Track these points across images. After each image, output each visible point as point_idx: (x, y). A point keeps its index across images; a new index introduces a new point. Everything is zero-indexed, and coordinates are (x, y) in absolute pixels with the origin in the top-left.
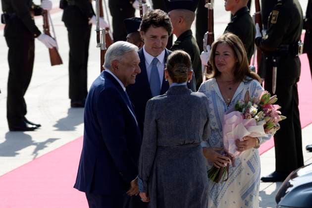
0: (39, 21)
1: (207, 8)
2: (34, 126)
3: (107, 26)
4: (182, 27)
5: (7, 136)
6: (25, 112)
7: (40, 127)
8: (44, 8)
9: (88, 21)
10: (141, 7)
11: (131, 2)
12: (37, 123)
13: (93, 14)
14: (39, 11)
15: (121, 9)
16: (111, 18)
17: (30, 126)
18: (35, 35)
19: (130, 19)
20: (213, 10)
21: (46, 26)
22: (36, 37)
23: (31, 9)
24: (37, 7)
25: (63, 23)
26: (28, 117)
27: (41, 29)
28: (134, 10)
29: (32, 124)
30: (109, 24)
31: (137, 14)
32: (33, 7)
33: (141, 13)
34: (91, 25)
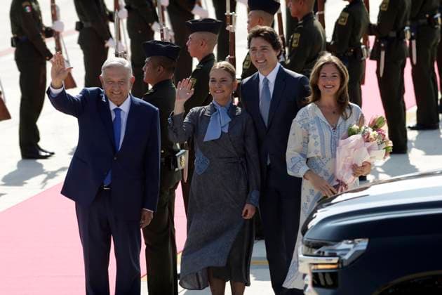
0: (50, 44)
1: (228, 31)
2: (48, 154)
3: (125, 49)
4: (204, 51)
5: (19, 164)
6: (38, 139)
7: (54, 155)
8: (56, 29)
9: (104, 43)
10: (162, 30)
11: (150, 24)
12: (51, 151)
13: (111, 36)
14: (50, 33)
15: (140, 32)
16: (129, 41)
17: (43, 154)
18: (48, 58)
19: (149, 42)
20: (234, 33)
21: (59, 48)
22: (48, 60)
23: (42, 31)
24: (47, 28)
25: (78, 46)
26: (41, 144)
27: (53, 52)
28: (153, 33)
29: (46, 152)
30: (127, 47)
31: (157, 37)
32: (44, 29)
33: (162, 36)
34: (108, 48)
